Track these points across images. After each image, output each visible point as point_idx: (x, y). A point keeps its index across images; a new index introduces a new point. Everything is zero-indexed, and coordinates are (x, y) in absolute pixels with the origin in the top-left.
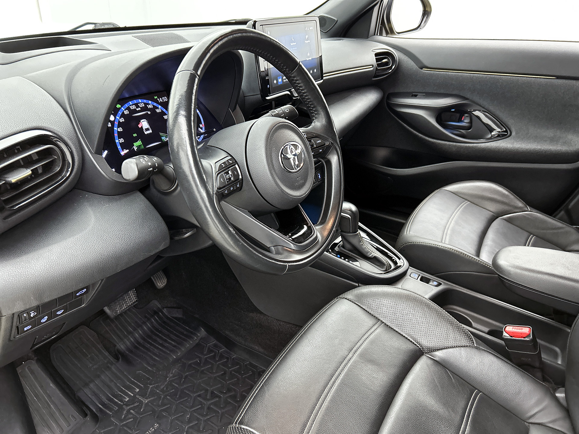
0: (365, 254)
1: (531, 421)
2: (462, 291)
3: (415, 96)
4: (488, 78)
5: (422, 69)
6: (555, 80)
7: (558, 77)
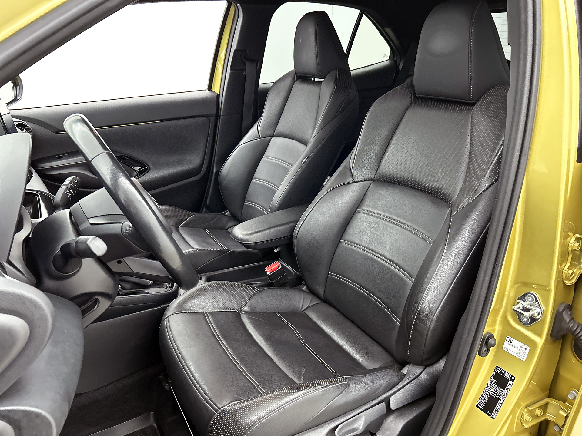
0: (146, 284)
1: (303, 310)
2: (215, 274)
3: (60, 158)
4: (117, 130)
5: (57, 133)
6: (165, 122)
7: (166, 120)
